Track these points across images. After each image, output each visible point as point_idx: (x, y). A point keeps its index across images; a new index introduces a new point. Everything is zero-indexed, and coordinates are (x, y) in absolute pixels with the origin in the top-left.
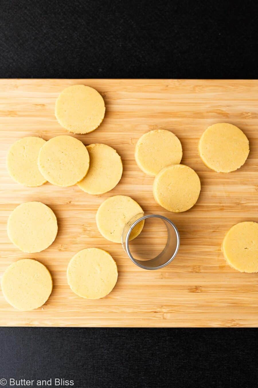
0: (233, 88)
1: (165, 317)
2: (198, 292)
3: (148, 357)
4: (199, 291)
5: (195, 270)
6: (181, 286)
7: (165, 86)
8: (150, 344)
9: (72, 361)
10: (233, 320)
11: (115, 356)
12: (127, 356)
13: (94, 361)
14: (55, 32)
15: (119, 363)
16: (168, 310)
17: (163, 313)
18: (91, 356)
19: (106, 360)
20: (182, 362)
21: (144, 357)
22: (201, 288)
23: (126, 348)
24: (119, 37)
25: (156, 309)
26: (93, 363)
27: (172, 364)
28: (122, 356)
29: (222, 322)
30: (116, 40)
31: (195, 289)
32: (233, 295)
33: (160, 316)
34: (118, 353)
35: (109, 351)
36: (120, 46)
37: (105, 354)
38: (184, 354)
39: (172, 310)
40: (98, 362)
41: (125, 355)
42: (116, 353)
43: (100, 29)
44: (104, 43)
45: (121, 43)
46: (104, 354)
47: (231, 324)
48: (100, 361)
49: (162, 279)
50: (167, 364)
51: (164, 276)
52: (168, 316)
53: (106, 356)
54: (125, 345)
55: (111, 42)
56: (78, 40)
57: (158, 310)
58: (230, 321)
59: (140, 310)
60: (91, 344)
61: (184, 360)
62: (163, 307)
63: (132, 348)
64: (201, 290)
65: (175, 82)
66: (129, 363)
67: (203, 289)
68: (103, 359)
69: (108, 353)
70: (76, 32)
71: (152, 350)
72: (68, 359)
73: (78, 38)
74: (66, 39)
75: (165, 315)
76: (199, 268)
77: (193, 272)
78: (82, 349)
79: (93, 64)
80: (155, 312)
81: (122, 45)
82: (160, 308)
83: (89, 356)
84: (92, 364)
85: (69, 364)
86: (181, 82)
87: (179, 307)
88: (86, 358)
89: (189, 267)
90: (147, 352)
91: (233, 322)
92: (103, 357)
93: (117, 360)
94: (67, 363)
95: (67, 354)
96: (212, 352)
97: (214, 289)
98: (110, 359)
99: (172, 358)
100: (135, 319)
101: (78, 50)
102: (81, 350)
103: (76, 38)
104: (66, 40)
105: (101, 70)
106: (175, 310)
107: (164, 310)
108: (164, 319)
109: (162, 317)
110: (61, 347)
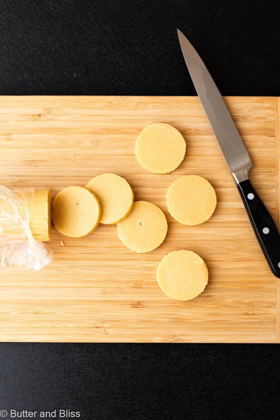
0: (176, 104)
1: (107, 332)
2: (140, 308)
3: (119, 361)
4: (142, 307)
5: (137, 285)
6: (123, 301)
7: (109, 103)
8: (121, 348)
9: (43, 364)
10: (175, 335)
11: (86, 360)
12: (99, 360)
13: (66, 365)
14: (30, 37)
15: (91, 367)
16: (110, 325)
17: (105, 329)
18: (62, 359)
19: (78, 363)
20: (153, 367)
21: (115, 361)
22: (143, 303)
23: (98, 352)
24: (94, 42)
25: (97, 324)
26: (64, 366)
27: (143, 368)
28: (94, 360)
29: (165, 337)
30: (91, 46)
31: (137, 305)
32: (176, 311)
33: (102, 331)
34: (89, 356)
35: (80, 355)
36: (95, 51)
37: (77, 358)
38: (155, 358)
39: (114, 326)
40: (69, 366)
41: (97, 359)
42: (88, 357)
43: (75, 34)
44: (79, 48)
45: (95, 49)
46: (75, 357)
47: (173, 339)
48: (71, 364)
49: (104, 294)
50: (139, 368)
51: (106, 292)
52: (110, 331)
53: (78, 359)
54: (97, 349)
55: (86, 47)
56: (53, 45)
57: (100, 325)
58: (171, 337)
59: (82, 325)
60: (63, 347)
61: (155, 364)
62: (105, 322)
63: (103, 351)
64: (143, 306)
65: (118, 98)
66: (101, 367)
67: (145, 304)
68: (74, 363)
69: (79, 357)
70: (51, 37)
71: (123, 354)
72: (40, 363)
73: (53, 43)
74: (41, 43)
75: (107, 329)
76: (141, 283)
77: (135, 288)
78: (53, 352)
79: (68, 69)
80: (97, 327)
81: (96, 50)
82: (102, 323)
83: (60, 359)
84: (63, 368)
85: (41, 367)
86: (124, 99)
87: (120, 322)
88: (57, 362)
89: (131, 282)
90: (119, 356)
91: (176, 338)
92: (74, 361)
93: (88, 364)
94: (38, 367)
95: (39, 357)
96: (184, 357)
97: (156, 304)
98: (82, 363)
99: (143, 362)
100: (77, 334)
101: (53, 54)
102: (52, 354)
103: (51, 43)
104: (41, 45)
105: (75, 75)
106: (117, 326)
107: (106, 326)
108: (106, 334)
109: (104, 332)
110: (33, 351)
